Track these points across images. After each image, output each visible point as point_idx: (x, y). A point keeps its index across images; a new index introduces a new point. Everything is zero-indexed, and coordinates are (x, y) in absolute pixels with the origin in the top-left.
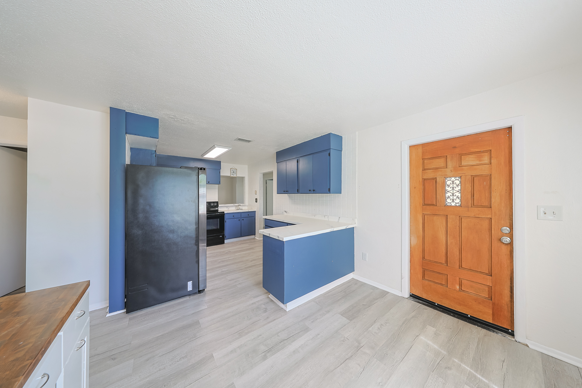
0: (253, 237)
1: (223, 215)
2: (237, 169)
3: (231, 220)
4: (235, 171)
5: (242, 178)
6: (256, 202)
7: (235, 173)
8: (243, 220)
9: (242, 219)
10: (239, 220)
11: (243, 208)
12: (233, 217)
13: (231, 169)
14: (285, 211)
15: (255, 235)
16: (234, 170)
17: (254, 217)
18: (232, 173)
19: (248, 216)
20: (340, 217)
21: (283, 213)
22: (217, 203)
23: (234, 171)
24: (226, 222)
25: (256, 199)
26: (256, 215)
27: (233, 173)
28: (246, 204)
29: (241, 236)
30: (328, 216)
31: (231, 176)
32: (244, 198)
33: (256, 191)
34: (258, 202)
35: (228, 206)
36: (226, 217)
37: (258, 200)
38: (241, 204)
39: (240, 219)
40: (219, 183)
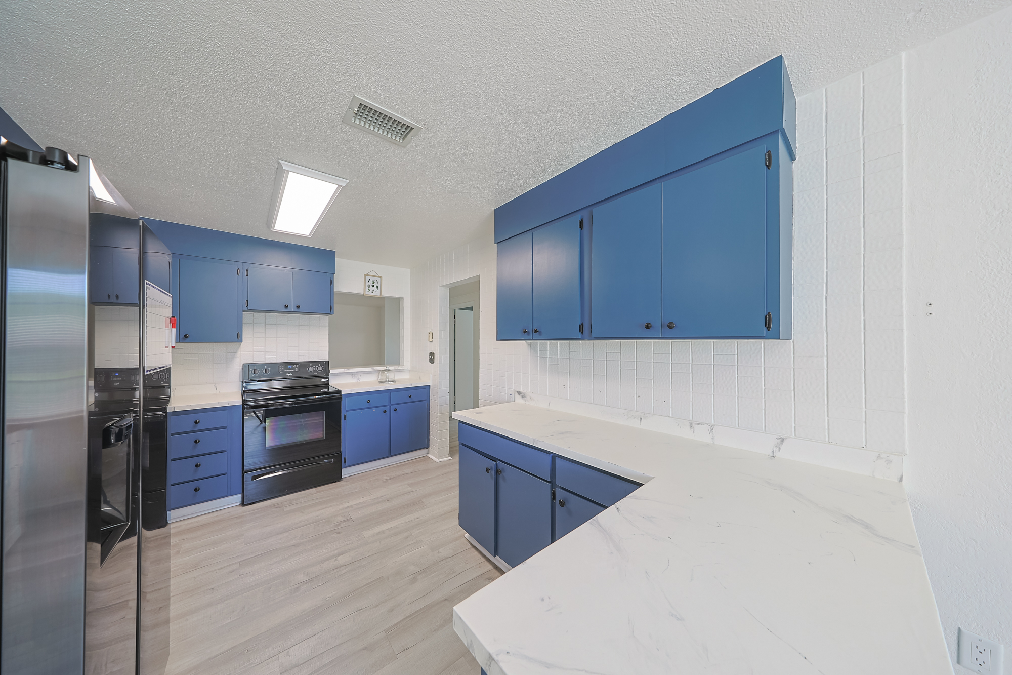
0: (422, 452)
1: (336, 398)
2: (381, 278)
3: (362, 411)
4: (376, 282)
5: (397, 301)
6: (432, 361)
7: (377, 287)
8: (395, 410)
9: (393, 407)
10: (385, 412)
11: (397, 377)
12: (367, 405)
13: (365, 275)
14: (519, 393)
15: (427, 447)
16: (374, 279)
17: (425, 402)
18: (369, 286)
19: (410, 400)
20: (783, 440)
21: (512, 398)
22: (326, 364)
23: (374, 281)
24: (345, 419)
25: (432, 354)
26: (431, 397)
27: (371, 288)
28: (405, 368)
29: (390, 455)
30: (712, 427)
31: (367, 293)
32: (401, 352)
33: (431, 335)
34: (435, 361)
35: (357, 372)
36: (345, 405)
37: (435, 356)
38: (391, 368)
39: (387, 408)
40: (330, 311)
